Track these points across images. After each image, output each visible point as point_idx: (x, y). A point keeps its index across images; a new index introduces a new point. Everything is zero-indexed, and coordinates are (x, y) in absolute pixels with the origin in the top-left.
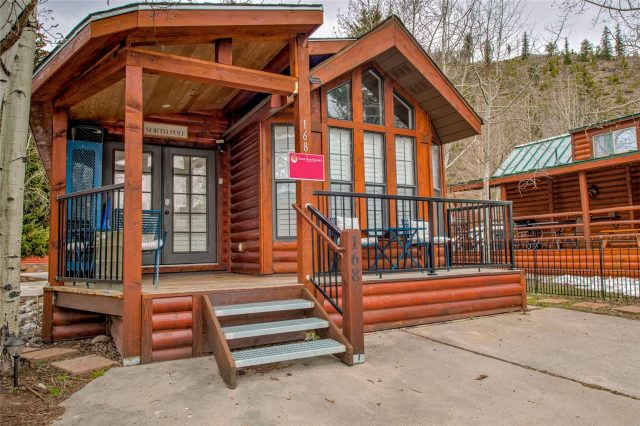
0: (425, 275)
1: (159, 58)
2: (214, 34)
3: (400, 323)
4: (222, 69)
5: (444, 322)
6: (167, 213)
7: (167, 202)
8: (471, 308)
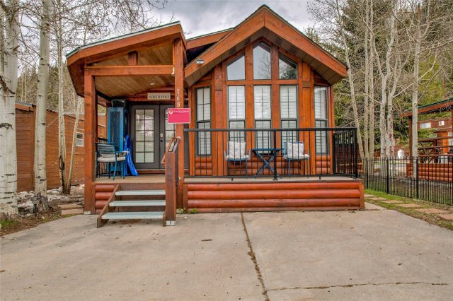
0: (271, 180)
1: (99, 69)
2: (126, 51)
3: (243, 209)
4: (130, 68)
5: (278, 211)
6: (162, 141)
7: (162, 135)
8: (305, 205)
